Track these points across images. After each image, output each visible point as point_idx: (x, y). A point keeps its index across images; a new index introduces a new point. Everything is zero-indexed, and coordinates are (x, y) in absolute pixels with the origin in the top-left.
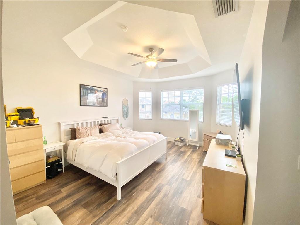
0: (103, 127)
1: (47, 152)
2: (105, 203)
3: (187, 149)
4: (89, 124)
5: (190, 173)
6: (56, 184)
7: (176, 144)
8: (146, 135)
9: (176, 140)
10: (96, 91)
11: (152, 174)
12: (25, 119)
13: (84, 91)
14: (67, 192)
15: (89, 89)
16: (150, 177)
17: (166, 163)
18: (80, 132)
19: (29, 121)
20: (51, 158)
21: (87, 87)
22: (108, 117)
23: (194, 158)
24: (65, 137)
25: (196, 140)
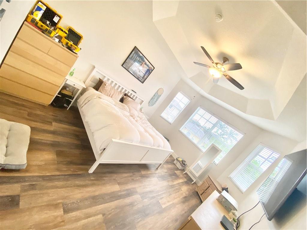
0: (126, 98)
1: (66, 83)
2: (76, 165)
3: (181, 176)
4: (117, 86)
5: (168, 202)
6: (54, 115)
7: (175, 162)
8: (157, 134)
9: (179, 159)
10: (144, 62)
11: (135, 173)
12: (69, 41)
13: (135, 55)
14: (56, 128)
15: (140, 57)
16: (131, 174)
17: (154, 173)
18: (105, 88)
19: (71, 45)
20: (66, 90)
21: (140, 53)
22: (136, 93)
23: (182, 189)
24: (90, 82)
25: (197, 175)
